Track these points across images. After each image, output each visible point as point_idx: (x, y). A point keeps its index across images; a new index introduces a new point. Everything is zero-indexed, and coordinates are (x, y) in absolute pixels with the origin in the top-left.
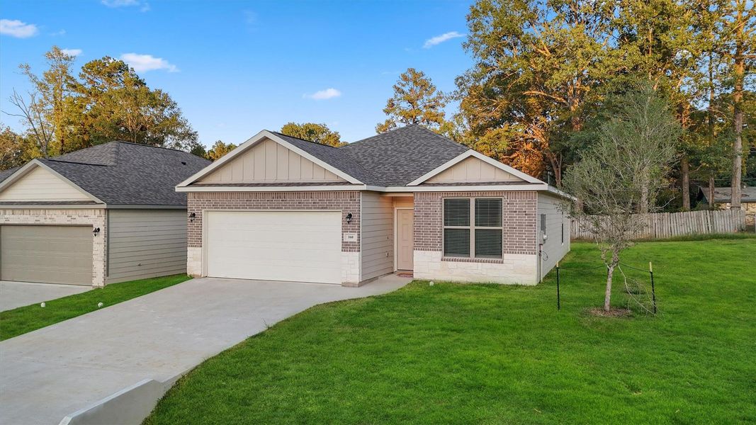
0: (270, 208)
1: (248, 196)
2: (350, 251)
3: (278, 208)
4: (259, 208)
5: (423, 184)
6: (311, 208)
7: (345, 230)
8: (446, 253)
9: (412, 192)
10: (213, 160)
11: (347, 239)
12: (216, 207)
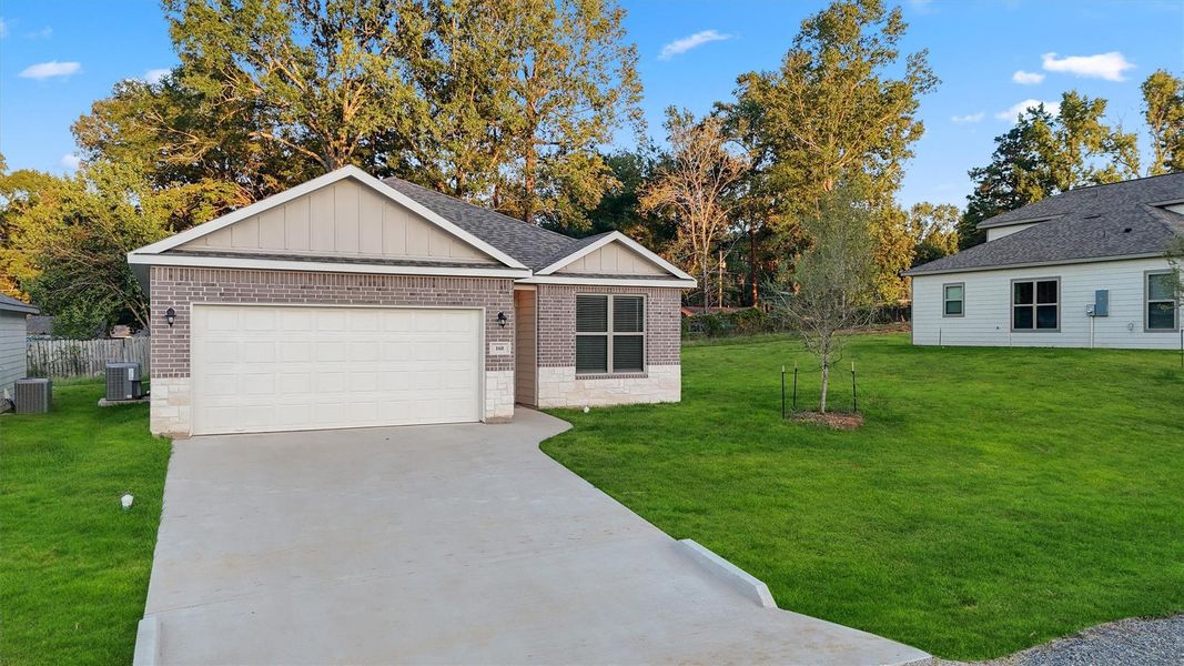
0: (354, 302)
1: (305, 280)
2: (500, 369)
3: (369, 303)
4: (329, 302)
5: (555, 274)
6: (434, 304)
7: (490, 337)
8: (579, 369)
9: (535, 284)
10: (229, 211)
11: (493, 351)
12: (229, 298)
